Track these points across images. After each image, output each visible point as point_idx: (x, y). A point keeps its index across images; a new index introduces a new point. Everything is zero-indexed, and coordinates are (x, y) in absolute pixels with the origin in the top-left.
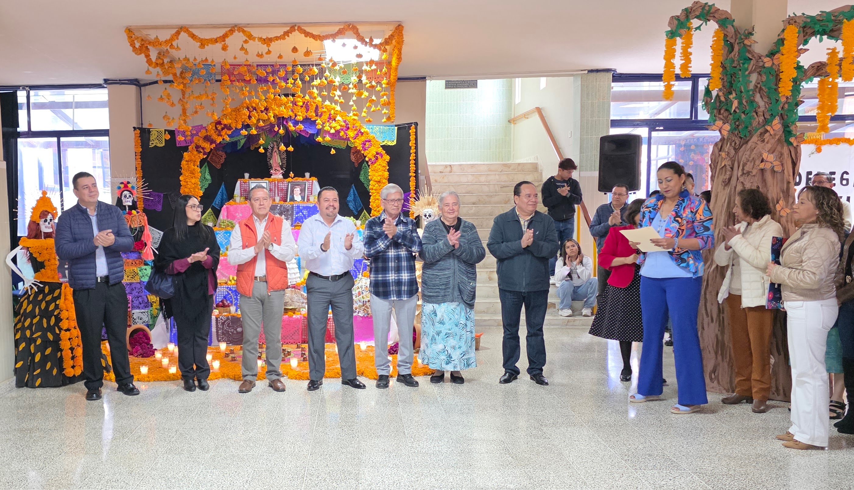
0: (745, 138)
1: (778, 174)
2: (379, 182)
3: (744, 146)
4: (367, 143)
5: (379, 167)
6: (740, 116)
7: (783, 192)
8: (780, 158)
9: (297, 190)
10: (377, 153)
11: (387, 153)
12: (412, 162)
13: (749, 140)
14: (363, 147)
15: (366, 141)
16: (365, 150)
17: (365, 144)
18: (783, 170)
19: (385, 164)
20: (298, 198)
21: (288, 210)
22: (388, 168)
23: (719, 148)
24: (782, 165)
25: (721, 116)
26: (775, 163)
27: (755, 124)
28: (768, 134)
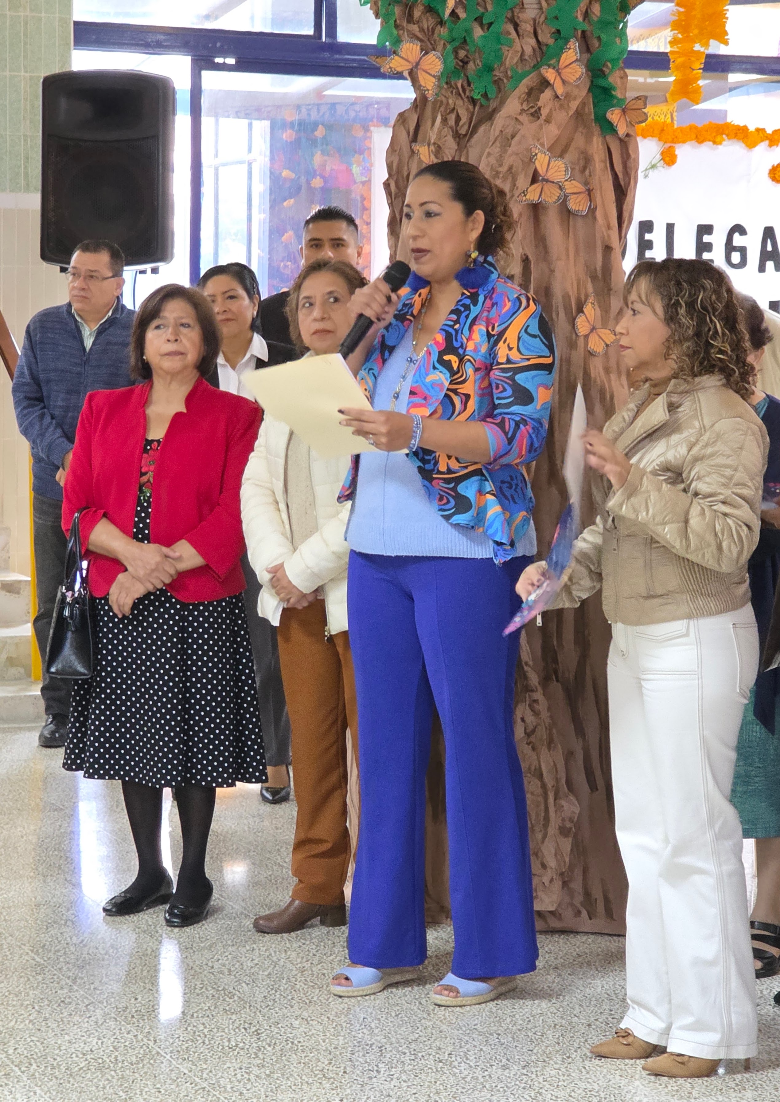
0: (483, 101)
1: (580, 222)
3: (482, 129)
6: (469, 31)
7: (594, 278)
8: (583, 170)
13: (495, 111)
18: (592, 211)
23: (412, 129)
24: (589, 192)
25: (415, 28)
26: (571, 187)
27: (511, 59)
28: (547, 95)
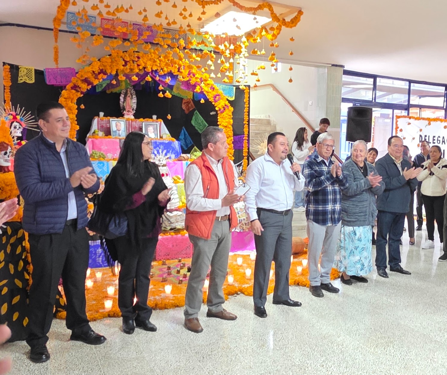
2: (226, 127)
4: (217, 97)
5: (227, 115)
9: (151, 129)
10: (225, 105)
11: (231, 106)
14: (214, 99)
15: (216, 95)
16: (216, 101)
17: (216, 97)
19: (231, 114)
20: (152, 135)
22: (232, 117)
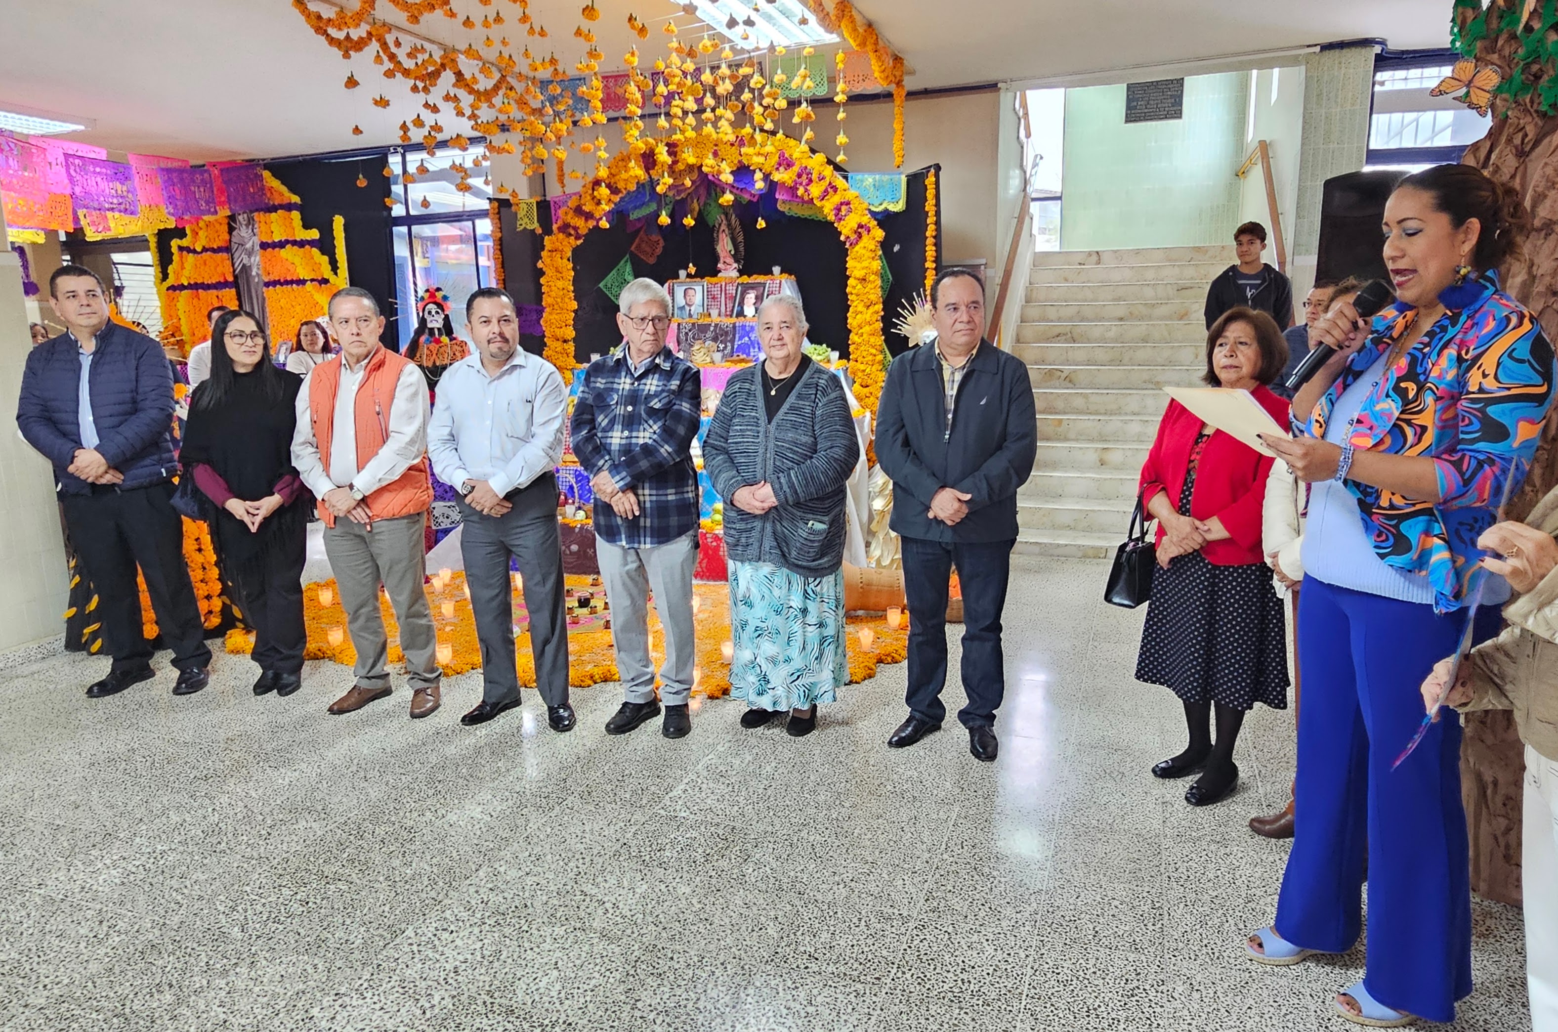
2: (863, 280)
5: (864, 251)
9: (751, 297)
10: (860, 226)
11: (881, 225)
12: (930, 241)
14: (836, 215)
15: (842, 204)
16: (840, 220)
17: (840, 210)
19: (875, 246)
20: (749, 310)
21: (727, 333)
22: (880, 252)
